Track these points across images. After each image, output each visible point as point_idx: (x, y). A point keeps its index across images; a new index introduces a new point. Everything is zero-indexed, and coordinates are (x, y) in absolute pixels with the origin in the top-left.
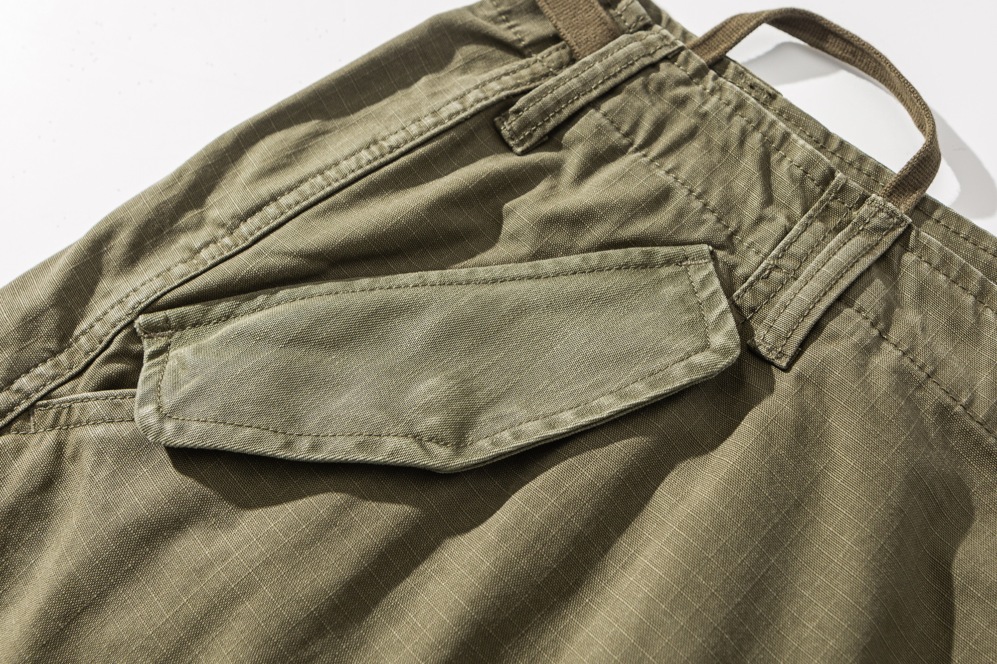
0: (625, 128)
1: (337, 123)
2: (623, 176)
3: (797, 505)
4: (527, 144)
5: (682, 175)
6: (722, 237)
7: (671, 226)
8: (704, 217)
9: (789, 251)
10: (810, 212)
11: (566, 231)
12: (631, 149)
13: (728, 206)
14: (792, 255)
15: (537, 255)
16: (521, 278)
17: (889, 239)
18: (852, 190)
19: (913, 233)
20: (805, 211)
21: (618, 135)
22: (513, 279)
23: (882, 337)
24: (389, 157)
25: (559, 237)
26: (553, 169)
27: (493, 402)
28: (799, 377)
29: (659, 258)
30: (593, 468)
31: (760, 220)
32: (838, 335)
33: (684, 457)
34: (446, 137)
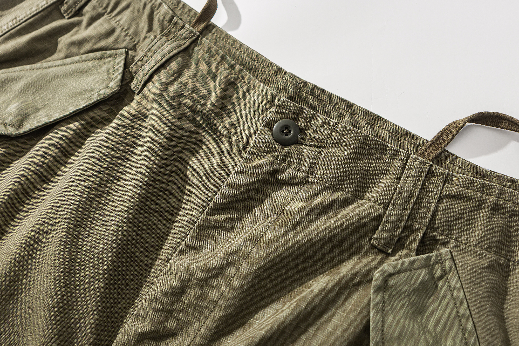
0: (104, 6)
1: (6, 12)
2: (100, 25)
3: (130, 144)
4: (70, 15)
5: (121, 23)
6: (131, 46)
7: (113, 43)
8: (126, 38)
9: (151, 49)
10: (163, 33)
11: (77, 47)
12: (106, 14)
13: (136, 33)
14: (152, 51)
15: (67, 57)
16: (58, 66)
17: (188, 42)
18: (179, 24)
19: (200, 39)
20: (161, 33)
21: (101, 9)
22: (56, 66)
23: (175, 80)
24: (18, 23)
25: (74, 50)
26: (79, 24)
27: (37, 111)
28: (141, 97)
29: (107, 55)
30: (63, 133)
31: (145, 38)
32: (157, 80)
33: (98, 128)
34: (39, 15)
